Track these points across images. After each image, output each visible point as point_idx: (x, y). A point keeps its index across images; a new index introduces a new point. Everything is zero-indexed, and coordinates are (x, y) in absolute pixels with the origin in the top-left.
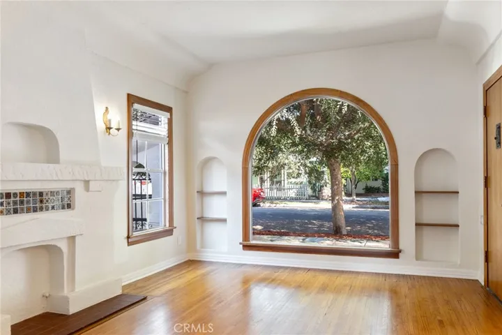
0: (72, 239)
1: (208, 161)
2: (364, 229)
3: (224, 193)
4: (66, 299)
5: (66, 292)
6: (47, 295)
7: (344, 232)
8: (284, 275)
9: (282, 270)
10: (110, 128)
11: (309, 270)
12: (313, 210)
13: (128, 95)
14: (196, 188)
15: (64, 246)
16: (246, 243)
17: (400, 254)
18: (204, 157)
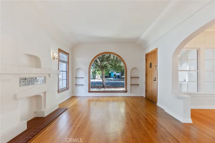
0: (45, 93)
1: (78, 69)
2: (108, 86)
3: (83, 78)
4: (44, 112)
5: (43, 110)
6: (36, 111)
7: (105, 87)
8: (102, 99)
9: (100, 97)
10: (55, 58)
11: (106, 97)
12: (94, 82)
13: (59, 49)
14: (75, 76)
15: (42, 95)
16: (89, 91)
17: (127, 92)
18: (77, 68)
